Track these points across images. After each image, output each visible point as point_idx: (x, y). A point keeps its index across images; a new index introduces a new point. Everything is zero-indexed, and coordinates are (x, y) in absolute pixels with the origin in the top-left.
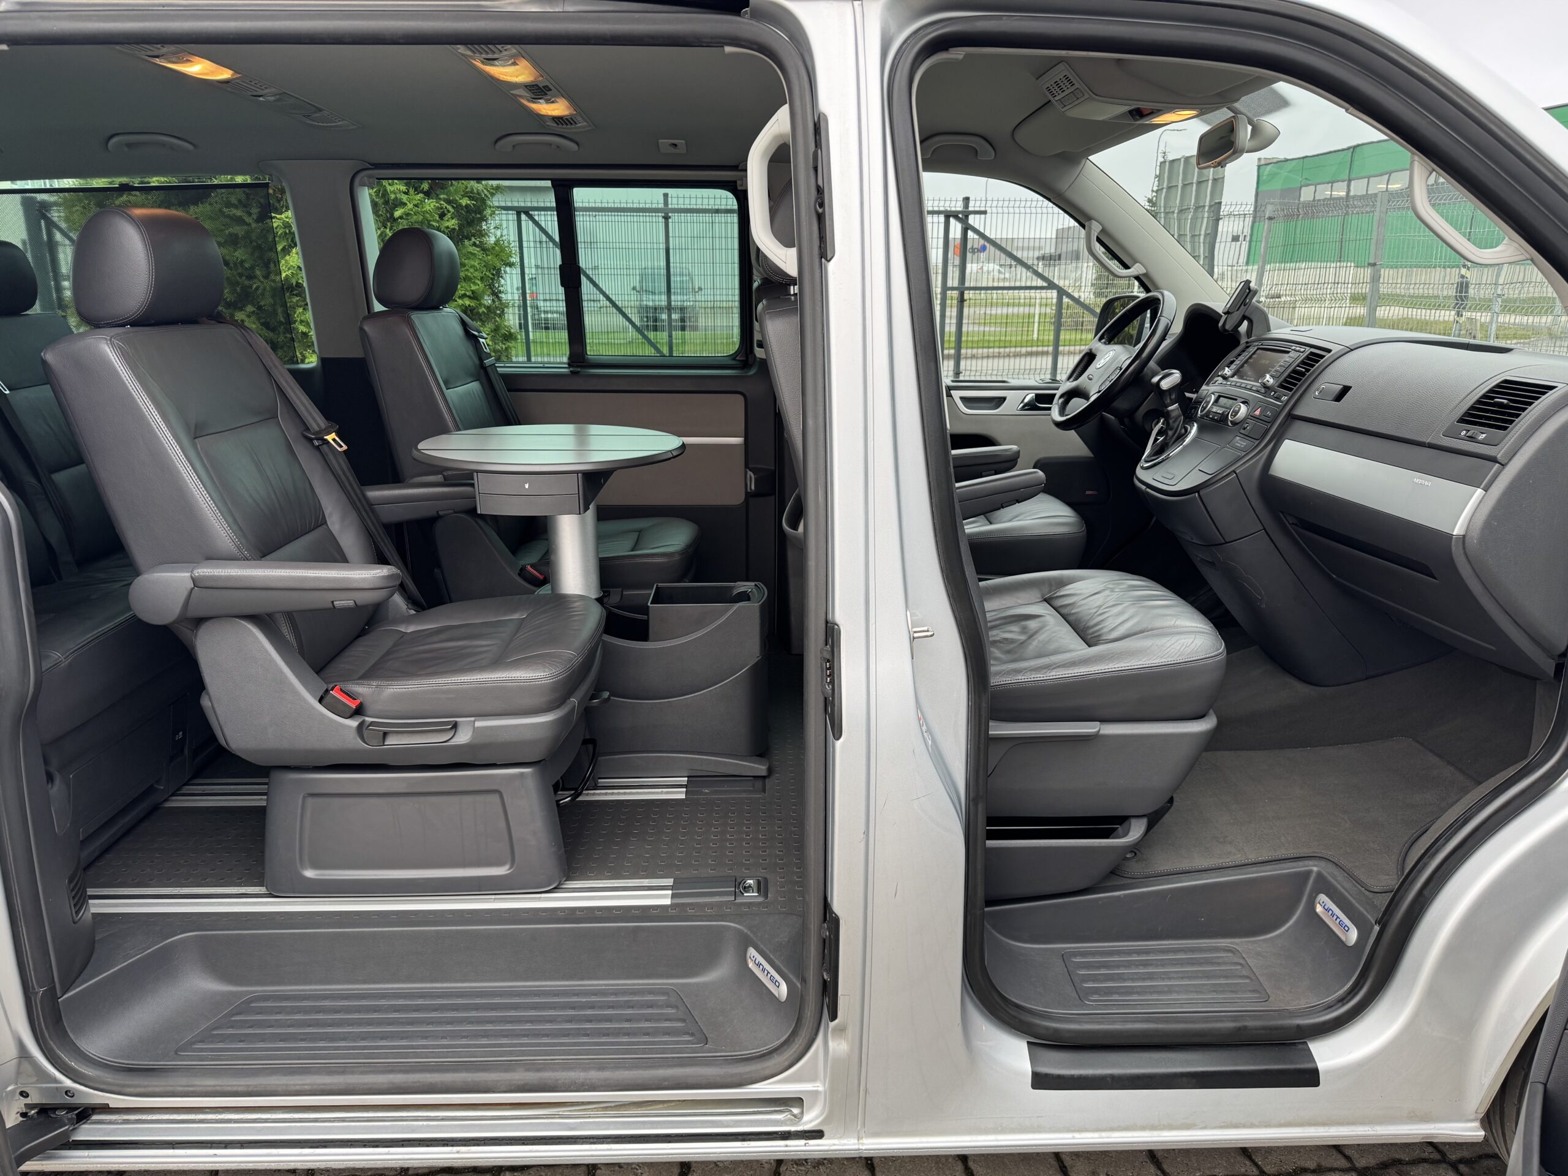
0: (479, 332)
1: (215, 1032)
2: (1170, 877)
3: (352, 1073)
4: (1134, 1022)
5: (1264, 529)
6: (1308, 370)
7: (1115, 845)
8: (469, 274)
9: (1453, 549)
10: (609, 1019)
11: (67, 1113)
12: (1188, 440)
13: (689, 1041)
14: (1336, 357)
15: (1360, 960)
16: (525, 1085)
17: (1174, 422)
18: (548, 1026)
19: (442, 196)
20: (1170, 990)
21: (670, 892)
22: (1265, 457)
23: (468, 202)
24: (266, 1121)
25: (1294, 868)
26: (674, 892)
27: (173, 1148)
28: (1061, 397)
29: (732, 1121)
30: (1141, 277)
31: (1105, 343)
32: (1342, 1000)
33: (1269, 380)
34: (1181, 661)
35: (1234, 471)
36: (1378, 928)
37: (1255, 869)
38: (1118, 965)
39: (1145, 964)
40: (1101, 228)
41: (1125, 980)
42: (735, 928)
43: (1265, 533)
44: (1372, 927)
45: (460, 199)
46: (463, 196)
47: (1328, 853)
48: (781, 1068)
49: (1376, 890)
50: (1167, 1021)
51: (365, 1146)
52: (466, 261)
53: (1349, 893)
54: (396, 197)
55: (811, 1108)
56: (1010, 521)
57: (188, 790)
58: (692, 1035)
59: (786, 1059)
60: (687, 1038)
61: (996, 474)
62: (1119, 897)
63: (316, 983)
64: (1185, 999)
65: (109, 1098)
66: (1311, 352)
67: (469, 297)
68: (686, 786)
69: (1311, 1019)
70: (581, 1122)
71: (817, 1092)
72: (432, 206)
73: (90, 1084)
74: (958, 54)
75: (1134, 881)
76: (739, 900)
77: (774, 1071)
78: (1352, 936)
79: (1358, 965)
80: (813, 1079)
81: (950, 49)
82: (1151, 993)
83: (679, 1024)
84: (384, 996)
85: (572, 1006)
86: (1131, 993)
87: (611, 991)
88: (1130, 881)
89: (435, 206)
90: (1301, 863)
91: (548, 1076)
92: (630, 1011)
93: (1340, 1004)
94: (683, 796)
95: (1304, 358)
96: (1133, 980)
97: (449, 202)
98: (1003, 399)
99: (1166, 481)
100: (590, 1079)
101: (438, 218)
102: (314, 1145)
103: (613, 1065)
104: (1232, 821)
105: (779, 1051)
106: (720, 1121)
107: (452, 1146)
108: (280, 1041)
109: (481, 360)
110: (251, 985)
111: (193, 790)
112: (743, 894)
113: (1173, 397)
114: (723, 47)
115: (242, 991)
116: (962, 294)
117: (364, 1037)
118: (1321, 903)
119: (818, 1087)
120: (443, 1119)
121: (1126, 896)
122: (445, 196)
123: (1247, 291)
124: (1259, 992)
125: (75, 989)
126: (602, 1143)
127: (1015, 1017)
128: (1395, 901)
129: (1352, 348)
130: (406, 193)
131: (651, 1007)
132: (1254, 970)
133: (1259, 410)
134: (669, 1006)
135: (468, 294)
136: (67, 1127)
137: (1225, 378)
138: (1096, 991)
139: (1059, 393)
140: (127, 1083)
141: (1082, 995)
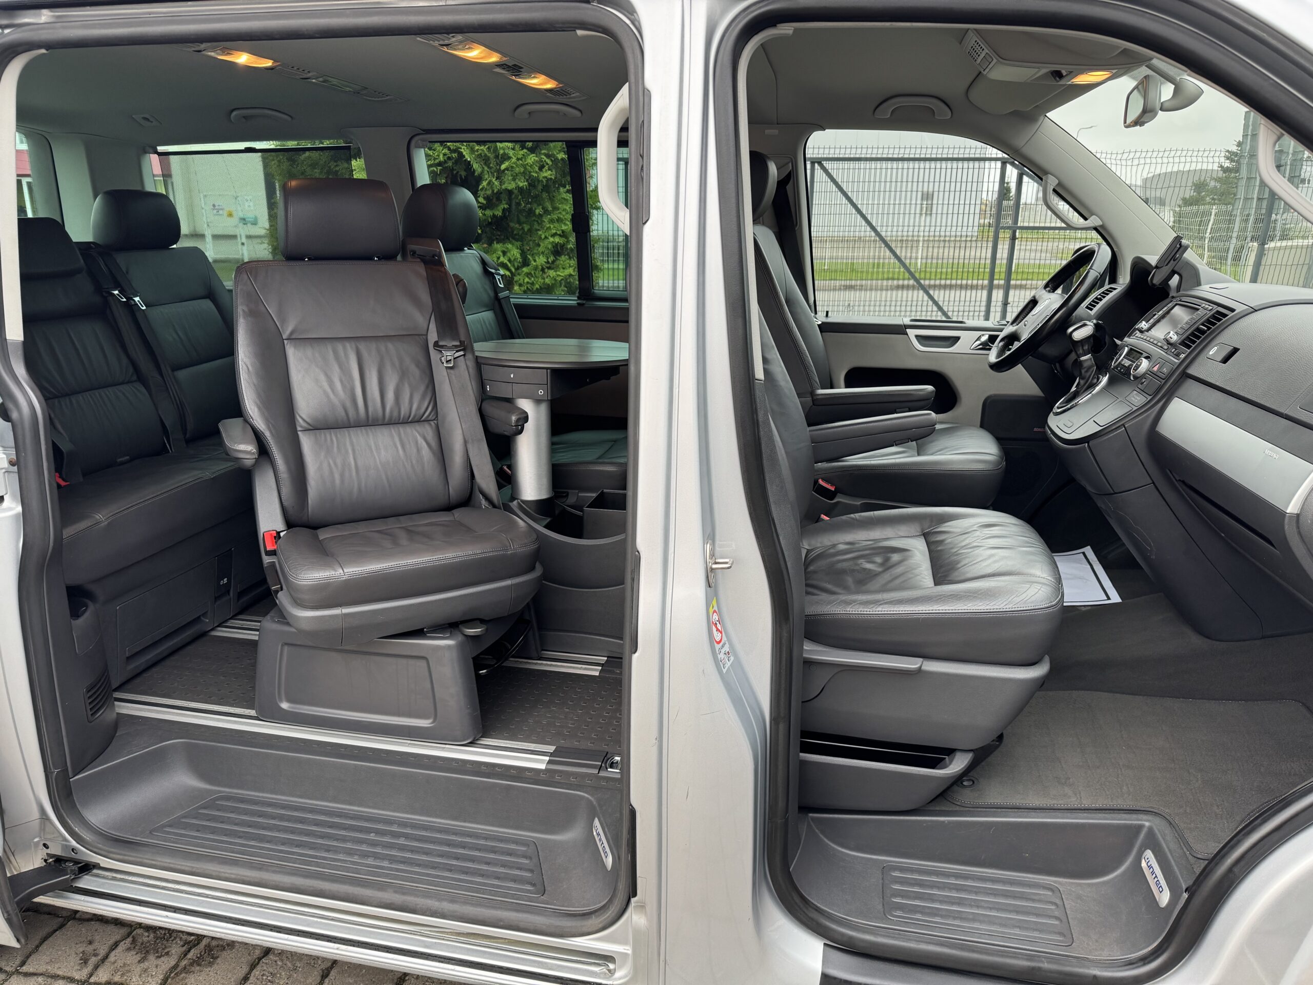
0: (496, 269)
1: (183, 820)
2: (999, 810)
3: (267, 871)
4: (930, 943)
5: (1153, 483)
6: (1209, 328)
7: (934, 775)
8: (561, 216)
9: (1286, 527)
10: (472, 859)
11: (73, 865)
12: (1098, 388)
13: (529, 890)
14: (1238, 317)
15: (1167, 924)
16: (391, 904)
17: (1087, 371)
18: (424, 858)
19: (543, 152)
20: (975, 918)
21: (547, 758)
22: (1155, 412)
23: (564, 156)
24: (207, 896)
25: (1125, 820)
26: (552, 758)
27: (140, 905)
28: (1002, 340)
29: (556, 965)
30: (1099, 228)
31: (1049, 291)
32: (1145, 960)
33: (1172, 336)
34: (1007, 610)
35: (1123, 425)
36: (1187, 896)
37: (1085, 814)
38: (933, 885)
39: (959, 888)
40: (1057, 182)
41: (933, 901)
42: (588, 798)
43: (1153, 487)
44: (1181, 895)
45: (557, 154)
46: (560, 151)
47: (1166, 811)
48: (595, 929)
49: (1199, 856)
50: (962, 948)
51: (271, 930)
52: (560, 206)
53: (1171, 854)
54: (504, 153)
55: (621, 967)
56: (932, 454)
57: (232, 623)
58: (534, 885)
59: (601, 922)
60: (529, 888)
61: (910, 411)
62: (943, 822)
63: (267, 792)
64: (986, 930)
65: (100, 859)
66: (1218, 311)
67: (560, 235)
68: (602, 665)
69: (1109, 971)
70: (436, 942)
71: (626, 954)
72: (532, 160)
73: (87, 846)
74: (786, 29)
75: (962, 809)
76: (603, 774)
77: (590, 930)
78: (1164, 898)
79: (1165, 928)
80: (624, 942)
81: (778, 25)
82: (955, 918)
83: (528, 875)
84: (312, 811)
85: (449, 844)
86: (936, 915)
87: (484, 836)
88: (958, 808)
89: (534, 160)
90: (1134, 816)
91: (410, 900)
92: (492, 856)
93: (1142, 963)
94: (597, 674)
95: (1210, 317)
96: (941, 902)
97: (548, 156)
98: (958, 338)
99: (1065, 429)
100: (442, 909)
101: (537, 170)
102: (236, 922)
103: (463, 900)
104: (1081, 764)
105: (597, 914)
106: (546, 963)
107: (335, 943)
108: (224, 835)
109: (496, 293)
110: (222, 786)
111: (236, 624)
112: (607, 769)
113: (1086, 347)
114: (575, 31)
115: (215, 790)
116: (1014, 233)
117: (284, 842)
118: (1146, 858)
119: (628, 950)
120: (333, 919)
121: (949, 822)
122: (546, 151)
123: (1178, 246)
124: (1064, 936)
125: (84, 773)
126: (448, 963)
127: (812, 919)
128: (1206, 871)
129: (1256, 309)
130: (513, 149)
131: (510, 855)
132: (1068, 912)
133: (1158, 366)
134: (525, 857)
135: (558, 233)
136: (68, 876)
137: (1141, 332)
138: (901, 907)
139: (1002, 335)
140: (113, 850)
141: (889, 908)
